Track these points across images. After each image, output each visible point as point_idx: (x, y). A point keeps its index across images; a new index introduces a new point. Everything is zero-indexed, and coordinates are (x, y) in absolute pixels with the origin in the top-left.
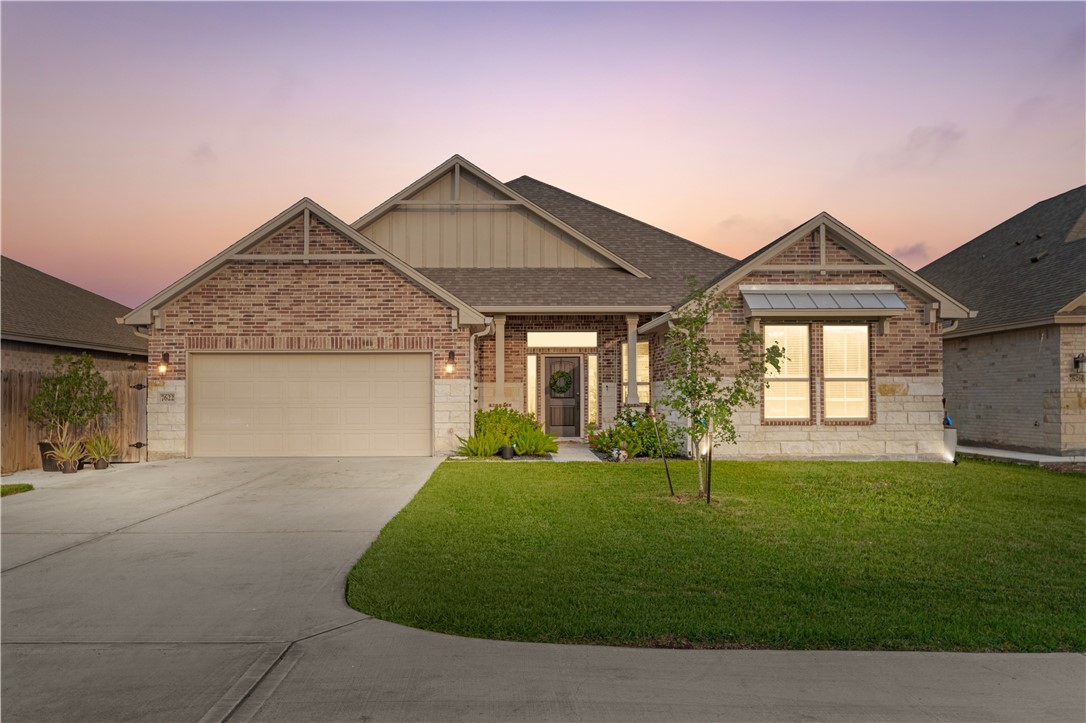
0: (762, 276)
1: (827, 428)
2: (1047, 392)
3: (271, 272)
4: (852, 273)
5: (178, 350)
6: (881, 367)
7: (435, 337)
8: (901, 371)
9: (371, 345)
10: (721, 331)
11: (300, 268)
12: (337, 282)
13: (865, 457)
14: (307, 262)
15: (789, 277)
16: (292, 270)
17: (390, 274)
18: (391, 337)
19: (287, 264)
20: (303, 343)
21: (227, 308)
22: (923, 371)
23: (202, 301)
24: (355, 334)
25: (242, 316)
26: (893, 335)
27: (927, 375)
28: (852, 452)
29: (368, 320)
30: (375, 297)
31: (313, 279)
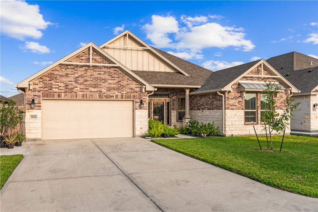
0: (245, 78)
1: (261, 126)
2: (306, 114)
3: (76, 69)
4: (268, 78)
5: (38, 98)
7: (135, 95)
8: (280, 108)
9: (113, 97)
11: (87, 68)
12: (101, 74)
14: (91, 66)
15: (252, 78)
16: (84, 68)
17: (120, 72)
18: (120, 95)
19: (82, 66)
20: (88, 96)
21: (58, 82)
22: (285, 108)
23: (48, 79)
24: (108, 93)
25: (64, 85)
29: (112, 88)
30: (115, 80)
31: (92, 72)
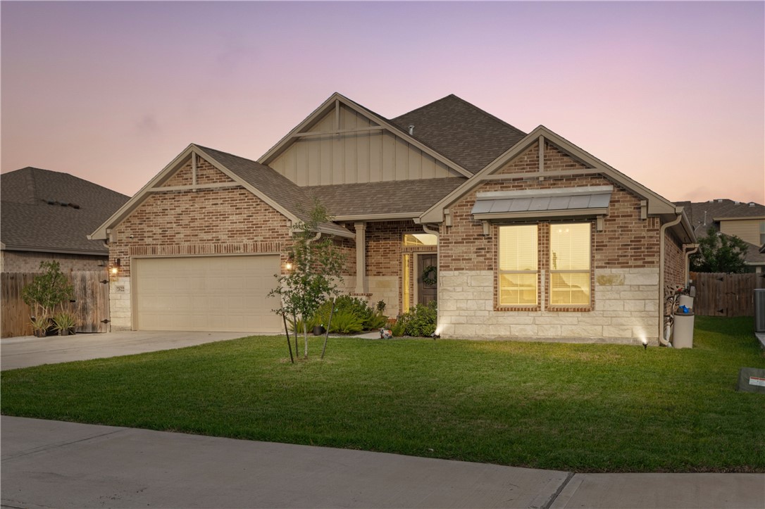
0: (495, 184)
1: (551, 314)
3: (177, 198)
4: (575, 177)
5: (126, 256)
6: (600, 260)
7: (281, 243)
8: (618, 263)
9: (240, 249)
10: (462, 232)
11: (193, 195)
12: (217, 204)
13: (584, 339)
14: (197, 190)
15: (519, 183)
18: (252, 243)
19: (186, 193)
21: (152, 226)
22: (640, 263)
23: (138, 221)
24: (230, 242)
26: (612, 231)
27: (644, 266)
28: (572, 335)
29: (237, 231)
30: (241, 214)
31: (203, 202)
